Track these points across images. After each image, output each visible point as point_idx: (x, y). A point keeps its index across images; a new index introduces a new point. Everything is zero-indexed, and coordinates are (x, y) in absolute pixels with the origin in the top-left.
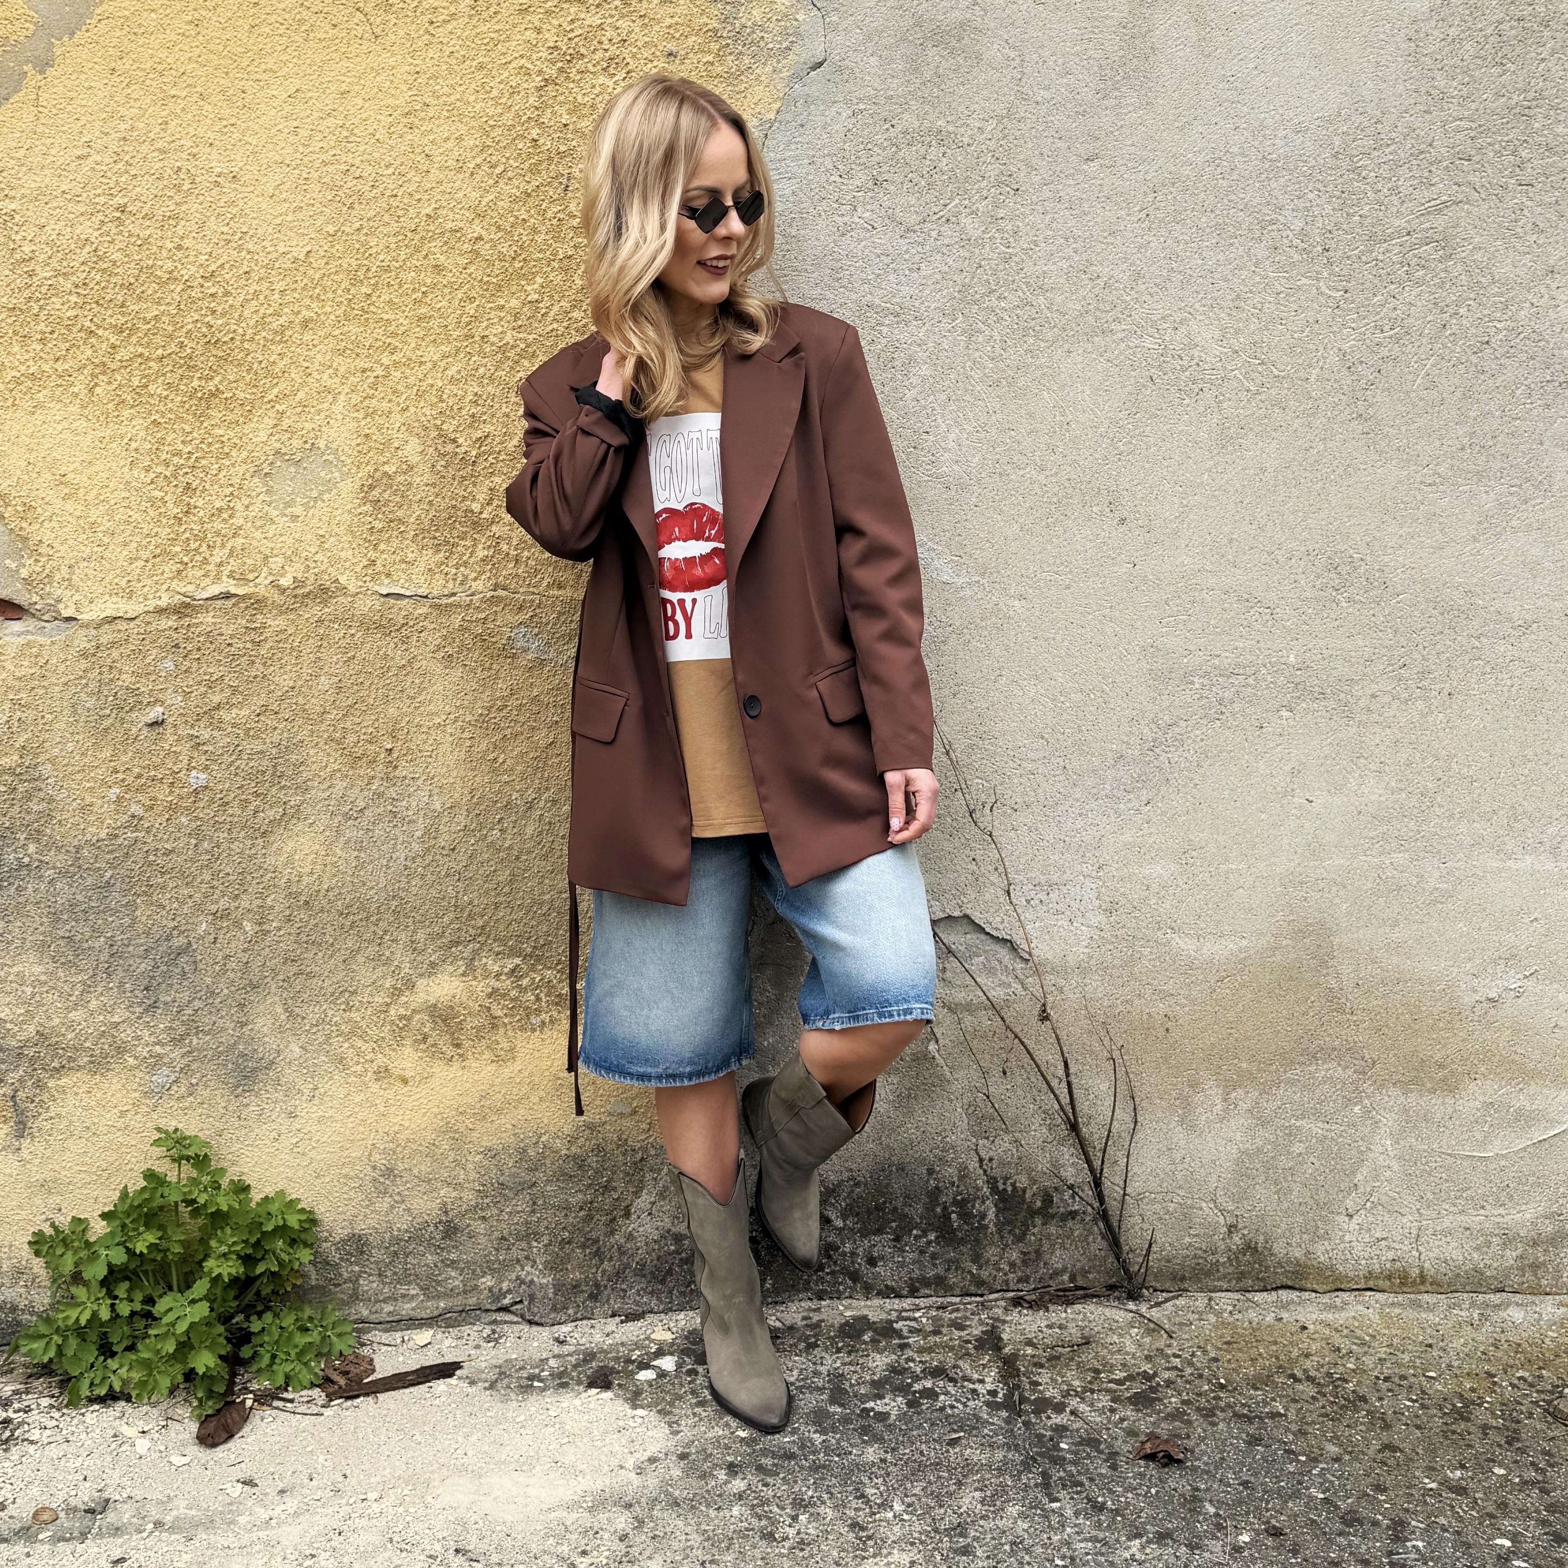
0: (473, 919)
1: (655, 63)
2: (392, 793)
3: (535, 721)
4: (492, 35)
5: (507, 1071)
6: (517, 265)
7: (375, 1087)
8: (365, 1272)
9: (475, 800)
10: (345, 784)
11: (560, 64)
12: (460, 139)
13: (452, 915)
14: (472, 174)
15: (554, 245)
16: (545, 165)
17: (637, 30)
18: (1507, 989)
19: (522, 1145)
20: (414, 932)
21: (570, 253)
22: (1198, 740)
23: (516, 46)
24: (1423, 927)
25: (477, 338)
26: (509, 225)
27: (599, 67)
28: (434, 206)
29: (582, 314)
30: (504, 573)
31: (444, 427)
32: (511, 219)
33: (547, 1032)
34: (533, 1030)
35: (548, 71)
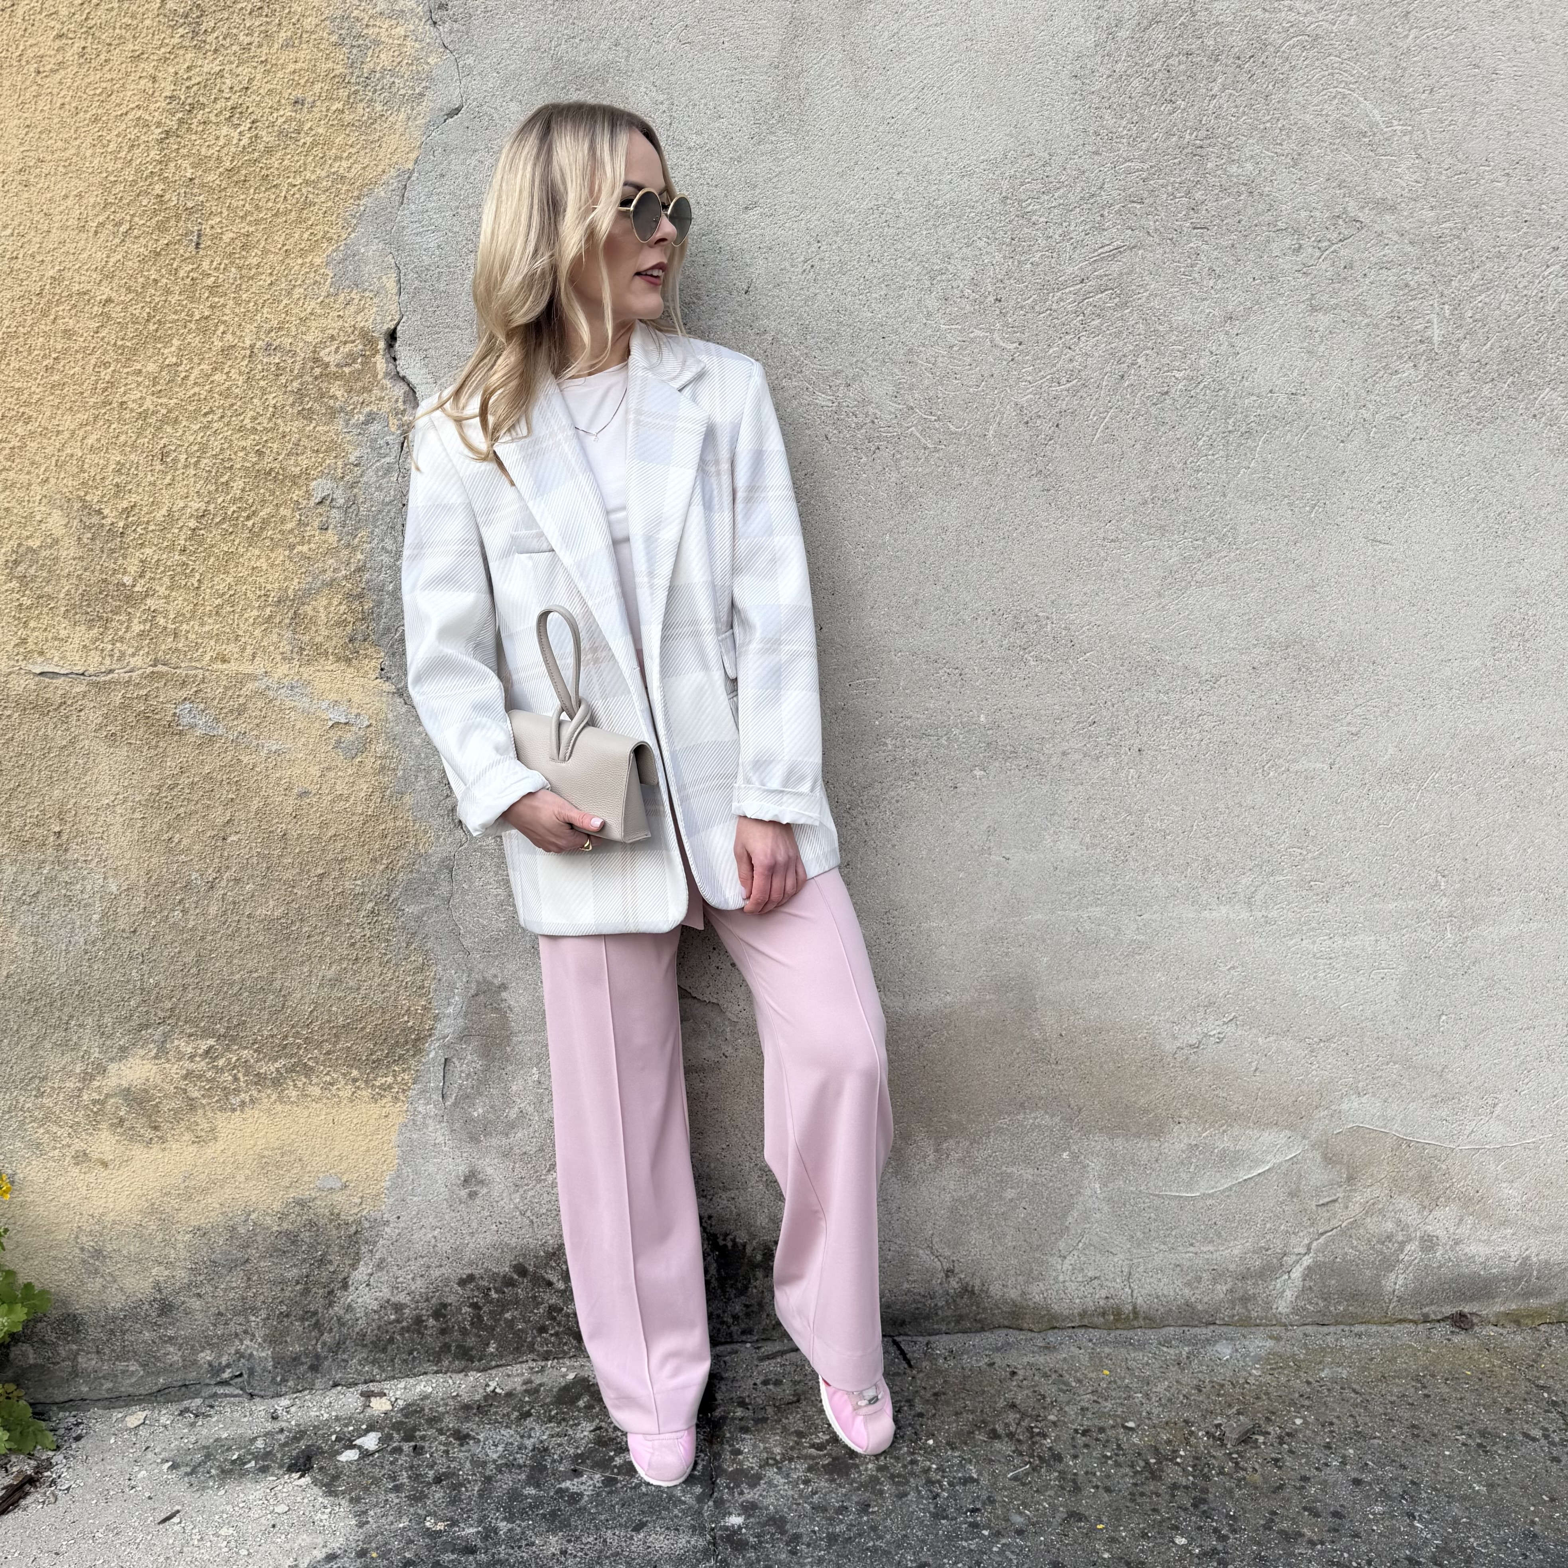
0: (160, 1001)
1: (282, 113)
2: (65, 877)
3: (209, 799)
4: (104, 85)
5: (210, 1151)
6: (152, 327)
7: (75, 1171)
8: (83, 1350)
9: (152, 881)
10: (15, 870)
11: (180, 115)
12: (80, 196)
13: (138, 999)
14: (96, 232)
15: (189, 306)
16: (173, 222)
17: (259, 76)
18: (1206, 1035)
19: (231, 1223)
20: (101, 1016)
21: (206, 314)
22: (893, 801)
23: (130, 96)
24: (1122, 978)
25: (115, 405)
26: (140, 285)
27: (222, 118)
28: (57, 268)
29: (225, 377)
30: (163, 647)
31: (88, 498)
32: (141, 280)
33: (248, 1111)
34: (234, 1110)
35: (168, 121)
